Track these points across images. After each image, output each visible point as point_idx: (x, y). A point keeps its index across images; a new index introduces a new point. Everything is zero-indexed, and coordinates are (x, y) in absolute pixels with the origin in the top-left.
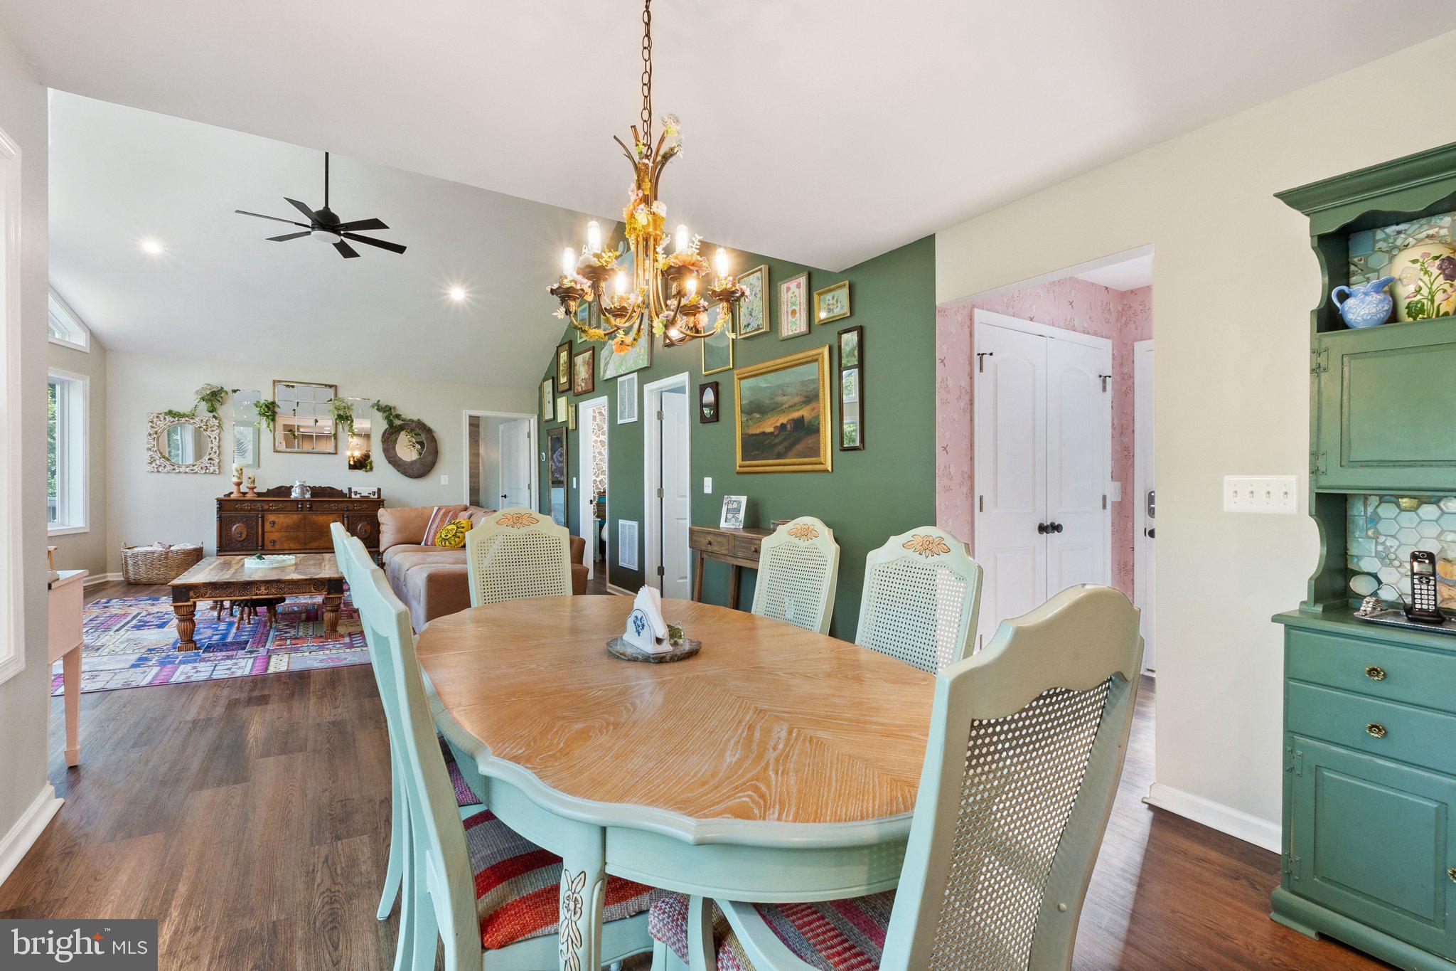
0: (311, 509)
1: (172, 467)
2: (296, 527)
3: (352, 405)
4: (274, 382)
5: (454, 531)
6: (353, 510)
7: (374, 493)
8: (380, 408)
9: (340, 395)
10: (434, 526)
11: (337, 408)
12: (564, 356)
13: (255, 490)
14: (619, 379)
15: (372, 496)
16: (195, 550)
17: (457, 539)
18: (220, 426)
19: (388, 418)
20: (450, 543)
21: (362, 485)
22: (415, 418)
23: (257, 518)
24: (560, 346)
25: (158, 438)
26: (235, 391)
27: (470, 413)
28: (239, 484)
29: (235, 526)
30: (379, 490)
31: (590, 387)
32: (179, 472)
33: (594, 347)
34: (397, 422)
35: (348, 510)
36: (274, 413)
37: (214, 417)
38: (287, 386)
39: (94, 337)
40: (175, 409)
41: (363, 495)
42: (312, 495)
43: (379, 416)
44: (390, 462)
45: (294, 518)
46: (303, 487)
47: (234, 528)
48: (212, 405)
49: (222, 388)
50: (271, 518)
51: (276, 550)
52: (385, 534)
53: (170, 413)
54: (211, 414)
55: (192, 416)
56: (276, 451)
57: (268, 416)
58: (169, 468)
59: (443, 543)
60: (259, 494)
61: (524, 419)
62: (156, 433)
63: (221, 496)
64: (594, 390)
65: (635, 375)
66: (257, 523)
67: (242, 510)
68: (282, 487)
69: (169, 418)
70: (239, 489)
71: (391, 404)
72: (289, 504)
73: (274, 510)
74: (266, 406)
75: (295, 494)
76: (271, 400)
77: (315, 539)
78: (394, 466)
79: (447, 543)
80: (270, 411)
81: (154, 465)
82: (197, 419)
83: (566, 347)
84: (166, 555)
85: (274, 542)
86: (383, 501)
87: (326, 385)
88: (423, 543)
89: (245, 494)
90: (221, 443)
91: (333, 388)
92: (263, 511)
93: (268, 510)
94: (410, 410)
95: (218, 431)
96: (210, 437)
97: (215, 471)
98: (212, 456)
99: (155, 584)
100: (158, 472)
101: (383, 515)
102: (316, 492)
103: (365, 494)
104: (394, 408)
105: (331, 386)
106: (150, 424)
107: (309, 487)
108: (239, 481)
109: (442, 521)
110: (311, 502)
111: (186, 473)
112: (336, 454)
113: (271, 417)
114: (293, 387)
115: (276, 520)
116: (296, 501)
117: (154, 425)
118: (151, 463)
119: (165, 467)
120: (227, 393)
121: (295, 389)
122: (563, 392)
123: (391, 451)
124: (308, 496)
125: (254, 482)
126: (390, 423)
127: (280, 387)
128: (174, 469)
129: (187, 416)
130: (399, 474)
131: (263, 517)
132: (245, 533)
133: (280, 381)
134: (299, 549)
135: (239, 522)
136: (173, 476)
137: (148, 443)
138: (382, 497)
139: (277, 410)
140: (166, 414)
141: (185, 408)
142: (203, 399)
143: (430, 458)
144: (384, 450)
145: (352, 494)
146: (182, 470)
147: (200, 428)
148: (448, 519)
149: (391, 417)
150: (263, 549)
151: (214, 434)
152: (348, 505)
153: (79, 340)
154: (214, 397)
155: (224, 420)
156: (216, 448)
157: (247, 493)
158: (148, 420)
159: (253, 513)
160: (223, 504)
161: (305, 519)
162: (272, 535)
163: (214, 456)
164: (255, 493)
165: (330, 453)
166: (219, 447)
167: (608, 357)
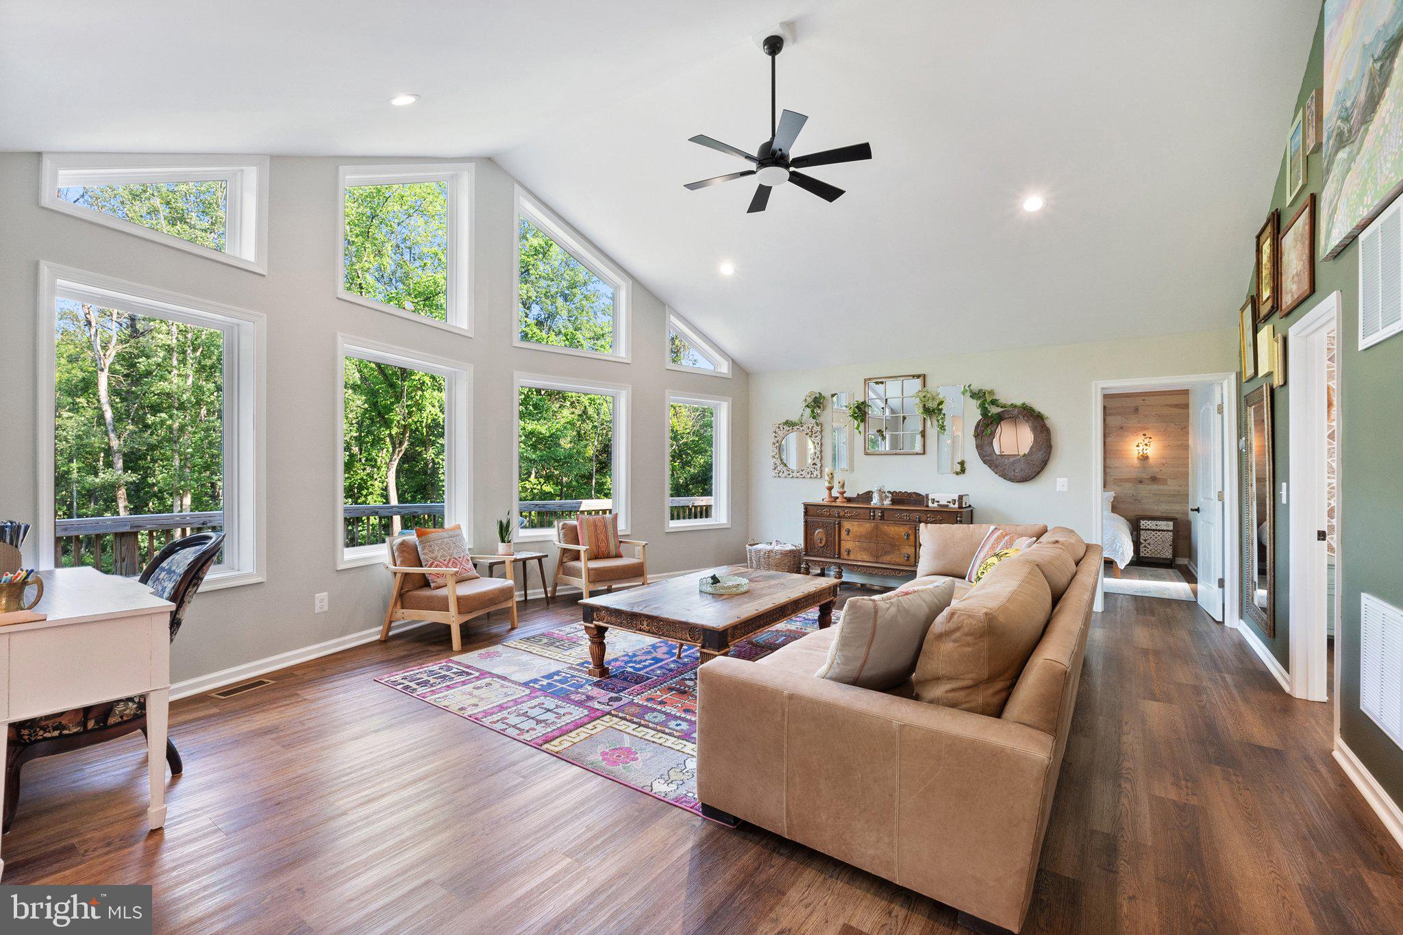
0: (882, 517)
1: (788, 472)
2: (869, 537)
3: (942, 395)
7: (954, 501)
8: (974, 395)
9: (927, 385)
11: (925, 401)
12: (1267, 249)
13: (845, 495)
14: (1361, 238)
15: (951, 505)
18: (821, 432)
19: (982, 406)
21: (945, 490)
22: (1019, 402)
23: (835, 524)
24: (1262, 233)
25: (779, 446)
26: (833, 396)
27: (1104, 385)
28: (830, 489)
29: (817, 531)
31: (1307, 287)
32: (793, 477)
33: (1313, 196)
34: (994, 410)
35: (920, 522)
36: (865, 413)
37: (817, 423)
38: (877, 383)
39: (735, 364)
40: (790, 419)
41: (940, 503)
42: (894, 502)
43: (974, 403)
44: (985, 462)
45: (866, 527)
46: (881, 492)
47: (816, 533)
48: (815, 412)
49: (822, 393)
51: (851, 561)
53: (787, 423)
54: (815, 421)
55: (801, 424)
56: (866, 454)
57: (856, 418)
58: (786, 473)
60: (849, 500)
61: (1211, 383)
62: (778, 442)
63: (809, 501)
64: (1314, 289)
66: (835, 531)
67: (822, 515)
68: (868, 492)
69: (786, 428)
70: (830, 493)
71: (987, 387)
72: (865, 511)
73: (852, 517)
74: (858, 407)
75: (875, 501)
76: (861, 400)
77: (886, 552)
78: (990, 467)
80: (861, 412)
81: (776, 470)
82: (804, 427)
85: (849, 551)
87: (916, 376)
89: (835, 498)
90: (822, 448)
91: (921, 378)
92: (842, 517)
93: (845, 516)
94: (1011, 395)
95: (820, 436)
97: (817, 475)
98: (815, 461)
100: (779, 477)
102: (899, 498)
103: (943, 502)
104: (991, 393)
105: (918, 376)
106: (774, 434)
107: (889, 492)
108: (830, 485)
110: (887, 510)
111: (798, 477)
112: (924, 453)
113: (861, 418)
114: (882, 383)
115: (851, 528)
116: (875, 509)
117: (776, 435)
118: (774, 469)
119: (782, 472)
120: (824, 398)
121: (884, 385)
122: (1266, 317)
123: (987, 448)
124: (887, 502)
125: (843, 486)
126: (985, 413)
127: (871, 385)
128: (789, 475)
129: (798, 424)
130: (1001, 479)
131: (839, 524)
132: (824, 539)
133: (870, 379)
134: (871, 562)
135: (820, 528)
136: (789, 480)
137: (773, 451)
139: (867, 410)
140: (784, 424)
141: (795, 418)
142: (807, 406)
143: (1040, 455)
144: (977, 447)
145: (930, 502)
146: (794, 474)
147: (807, 434)
148: (1001, 546)
149: (987, 406)
150: (839, 558)
151: (818, 440)
152: (921, 515)
153: (724, 368)
154: (817, 403)
155: (825, 426)
156: (818, 453)
157: (837, 498)
158: (773, 430)
159: (831, 520)
160: (809, 509)
161: (876, 528)
162: (847, 544)
163: (817, 461)
164: (846, 498)
165: (917, 454)
166: (821, 452)
167: (1335, 196)
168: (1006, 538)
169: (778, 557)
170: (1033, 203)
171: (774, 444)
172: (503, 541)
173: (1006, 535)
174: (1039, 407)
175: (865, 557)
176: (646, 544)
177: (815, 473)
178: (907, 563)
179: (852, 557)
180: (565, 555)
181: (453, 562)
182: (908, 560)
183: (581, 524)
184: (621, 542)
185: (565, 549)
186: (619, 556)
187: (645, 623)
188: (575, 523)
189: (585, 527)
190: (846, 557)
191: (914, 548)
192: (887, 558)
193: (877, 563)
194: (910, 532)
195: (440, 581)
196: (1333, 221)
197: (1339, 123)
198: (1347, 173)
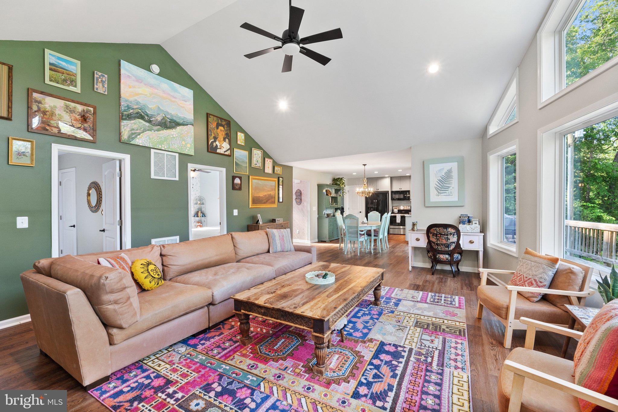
148: (124, 265)
167: (137, 130)
196: (136, 136)
197: (140, 111)
198: (148, 130)
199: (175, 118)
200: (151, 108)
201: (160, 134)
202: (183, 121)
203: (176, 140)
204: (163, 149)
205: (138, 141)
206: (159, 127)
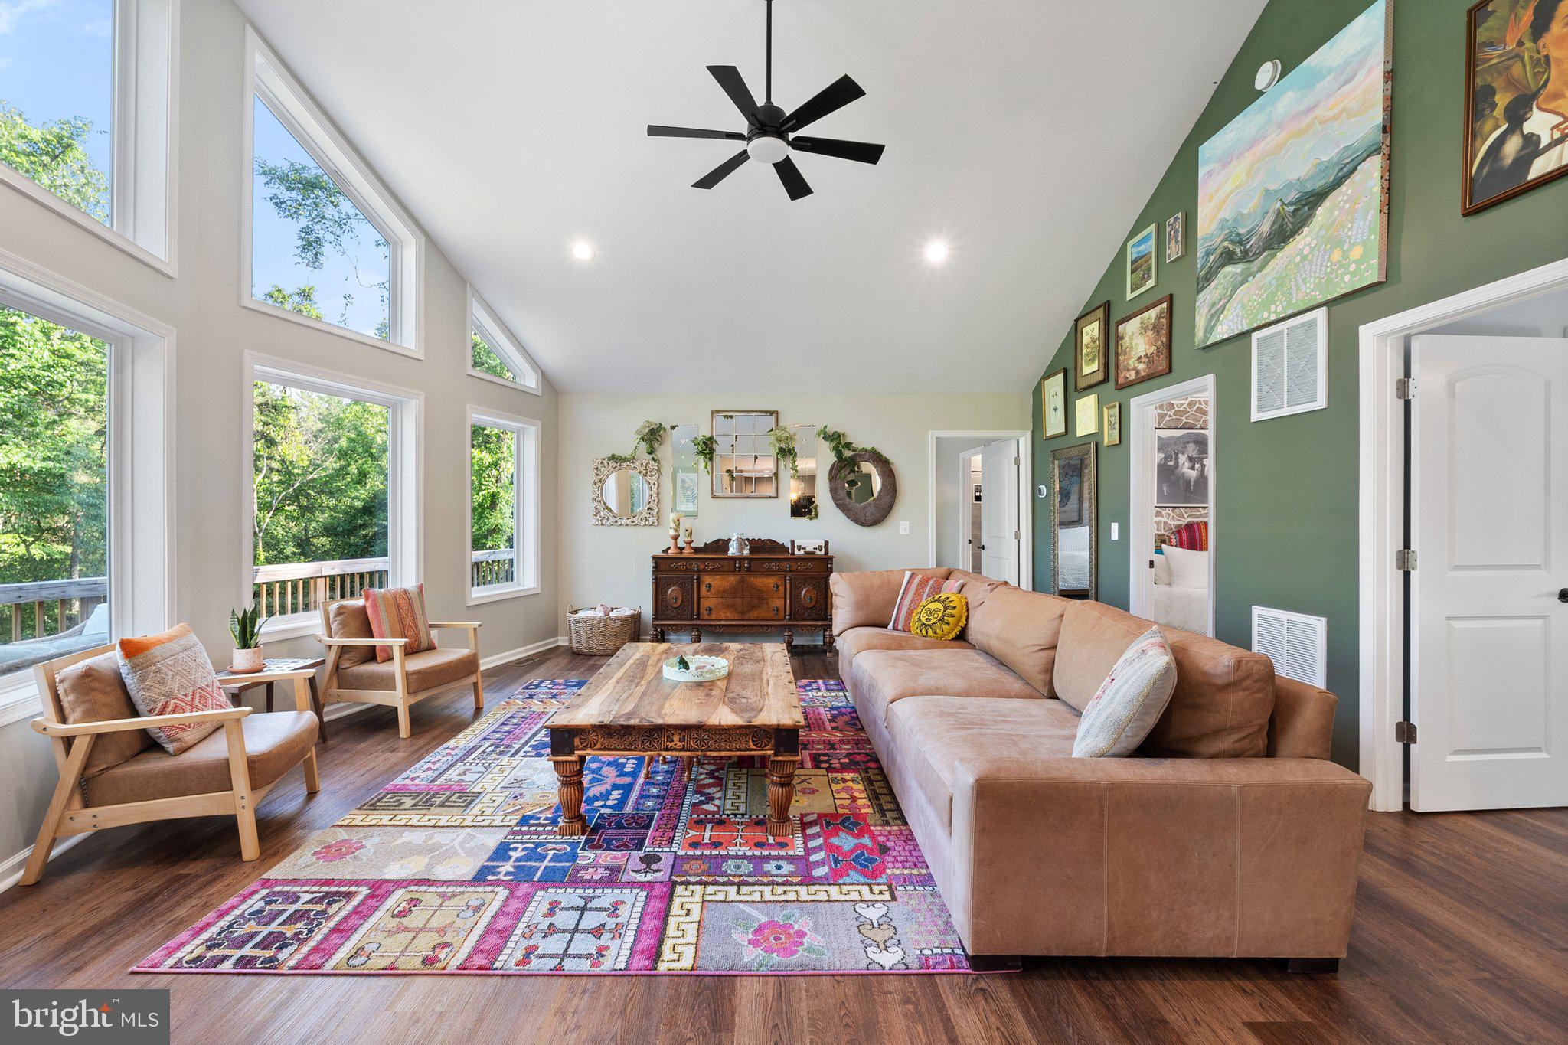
0: (749, 569)
1: (614, 519)
2: (734, 592)
3: (795, 434)
4: (712, 413)
5: (941, 613)
6: (797, 570)
7: (820, 548)
8: (827, 436)
9: (782, 423)
10: (907, 601)
11: (779, 440)
12: (1091, 331)
13: (693, 545)
14: (1255, 336)
15: (818, 552)
16: (632, 616)
17: (945, 627)
18: (658, 470)
19: (836, 448)
20: (935, 633)
21: (805, 536)
22: (869, 447)
23: (693, 579)
24: (1081, 317)
25: (602, 486)
26: (673, 428)
27: (939, 435)
28: (676, 538)
29: (670, 590)
30: (827, 543)
31: (1162, 365)
32: (620, 524)
33: (1171, 296)
34: (847, 453)
35: (790, 571)
36: (712, 451)
37: (653, 459)
38: (726, 417)
39: (545, 378)
40: (618, 453)
41: (808, 550)
42: (752, 551)
43: (826, 447)
44: (838, 506)
45: (732, 579)
46: (742, 542)
47: (669, 592)
48: (651, 446)
49: (660, 424)
50: (707, 579)
51: (713, 620)
52: (839, 610)
53: (613, 458)
54: (651, 456)
55: (633, 460)
56: (714, 497)
57: (705, 455)
58: (612, 520)
59: (924, 631)
60: (697, 550)
61: (1008, 439)
62: (600, 481)
63: (659, 553)
64: (1170, 371)
65: (1321, 314)
66: (693, 585)
67: (677, 570)
68: (719, 540)
69: (612, 464)
70: (676, 543)
71: (840, 430)
72: (725, 562)
73: (710, 571)
74: (704, 443)
75: (733, 550)
76: (708, 435)
77: (753, 608)
78: (843, 511)
79: (930, 631)
80: (707, 448)
81: (598, 517)
82: (637, 463)
83: (1100, 313)
84: (605, 622)
85: (710, 610)
86: (831, 559)
87: (766, 412)
88: (891, 626)
89: (681, 549)
90: (661, 490)
91: (774, 415)
92: (699, 571)
93: (704, 570)
94: (861, 438)
95: (657, 476)
96: (649, 483)
97: (653, 522)
98: (651, 505)
99: (595, 655)
100: (602, 524)
101: (837, 583)
102: (757, 546)
103: (810, 549)
104: (843, 435)
105: (771, 413)
106: (595, 471)
107: (748, 539)
108: (676, 534)
109: (918, 594)
110: (750, 560)
111: (627, 525)
112: (777, 497)
113: (708, 456)
114: (731, 417)
115: (712, 583)
116: (734, 560)
117: (598, 472)
118: (596, 515)
119: (608, 519)
120: (665, 430)
121: (734, 419)
122: (1089, 388)
123: (840, 492)
124: (746, 552)
125: (690, 535)
126: (839, 455)
127: (719, 418)
128: (616, 522)
129: (628, 460)
130: (848, 521)
131: (698, 579)
132: (679, 598)
133: (718, 412)
134: (737, 620)
135: (674, 585)
136: (615, 529)
137: (594, 493)
138: (830, 553)
139: (715, 446)
140: (609, 459)
141: (625, 451)
142: (643, 439)
143: (887, 499)
144: (831, 491)
145: (796, 549)
146: (624, 521)
147: (640, 472)
148: (927, 591)
149: (840, 448)
150: (698, 619)
151: (653, 480)
152: (791, 563)
153: (531, 381)
154: (653, 436)
155: (663, 462)
156: (655, 495)
157: (684, 548)
158: (594, 466)
159: (688, 574)
160: (659, 563)
161: (742, 581)
162: (709, 602)
163: (653, 505)
164: (692, 548)
165: (770, 497)
166: (658, 494)
167: (1220, 300)
168: (931, 582)
169: (616, 625)
170: (937, 252)
171: (595, 483)
172: (245, 645)
173: (929, 579)
174: (886, 452)
175: (729, 615)
176: (480, 626)
177: (651, 520)
178: (776, 617)
179: (713, 616)
180: (346, 656)
181: (201, 697)
182: (777, 614)
183: (375, 606)
184: (430, 626)
185: (343, 646)
186: (431, 648)
187: (676, 738)
188: (360, 602)
189: (382, 608)
190: (706, 617)
191: (783, 600)
192: (754, 614)
193: (743, 620)
194: (779, 583)
195: (189, 736)
196: (1218, 320)
197: (1226, 243)
198: (1241, 284)
199: (1309, 187)
200: (1249, 214)
201: (1268, 274)
202: (1337, 169)
203: (1311, 262)
204: (1273, 317)
205: (1222, 332)
206: (1265, 254)
